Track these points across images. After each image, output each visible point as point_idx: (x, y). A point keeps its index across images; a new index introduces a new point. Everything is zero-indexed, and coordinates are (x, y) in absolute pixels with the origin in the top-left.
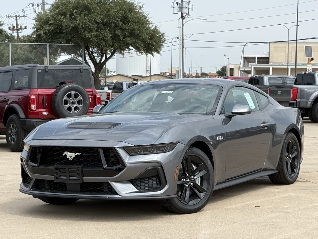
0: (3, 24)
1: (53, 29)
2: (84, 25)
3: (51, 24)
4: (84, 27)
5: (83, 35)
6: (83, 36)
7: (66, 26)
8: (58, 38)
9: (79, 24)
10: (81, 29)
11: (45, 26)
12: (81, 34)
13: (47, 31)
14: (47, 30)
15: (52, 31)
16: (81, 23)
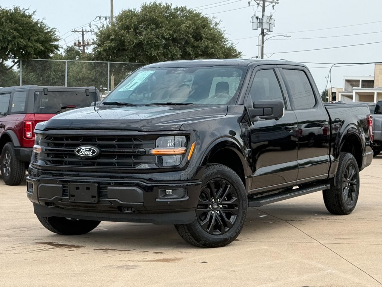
0: (60, 39)
1: (115, 46)
2: (149, 41)
3: (112, 40)
4: (150, 44)
5: (148, 52)
6: (149, 54)
7: (129, 42)
8: (120, 56)
9: (144, 40)
10: (146, 45)
11: (105, 42)
12: (146, 51)
13: (107, 48)
14: (108, 46)
15: (114, 48)
16: (146, 39)
